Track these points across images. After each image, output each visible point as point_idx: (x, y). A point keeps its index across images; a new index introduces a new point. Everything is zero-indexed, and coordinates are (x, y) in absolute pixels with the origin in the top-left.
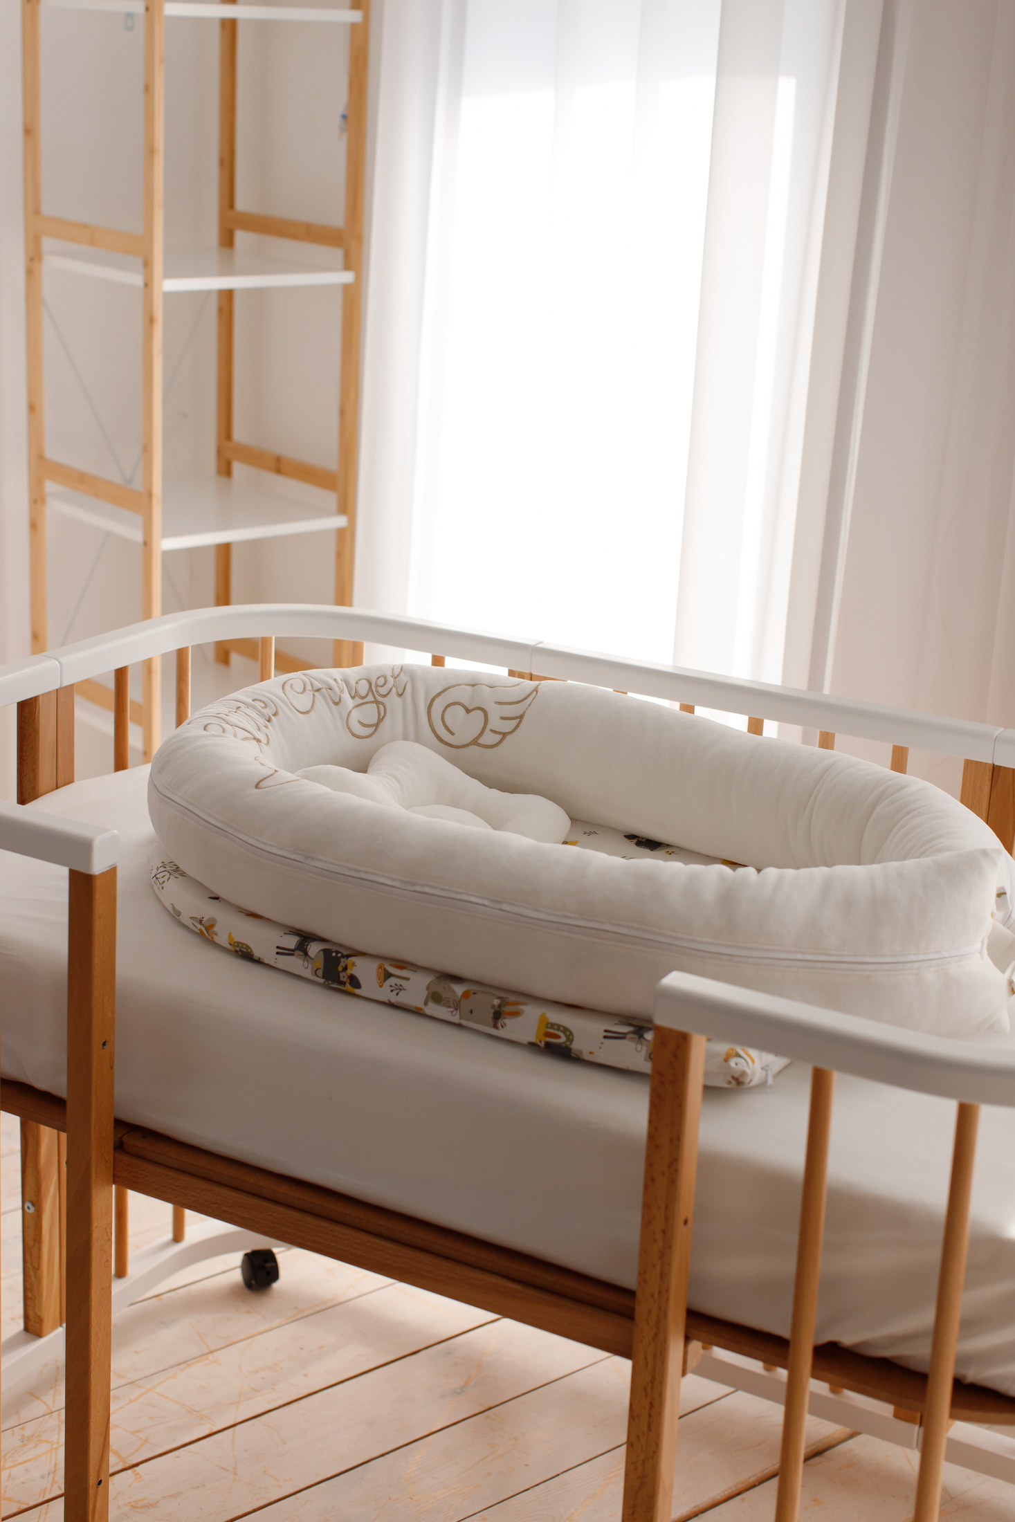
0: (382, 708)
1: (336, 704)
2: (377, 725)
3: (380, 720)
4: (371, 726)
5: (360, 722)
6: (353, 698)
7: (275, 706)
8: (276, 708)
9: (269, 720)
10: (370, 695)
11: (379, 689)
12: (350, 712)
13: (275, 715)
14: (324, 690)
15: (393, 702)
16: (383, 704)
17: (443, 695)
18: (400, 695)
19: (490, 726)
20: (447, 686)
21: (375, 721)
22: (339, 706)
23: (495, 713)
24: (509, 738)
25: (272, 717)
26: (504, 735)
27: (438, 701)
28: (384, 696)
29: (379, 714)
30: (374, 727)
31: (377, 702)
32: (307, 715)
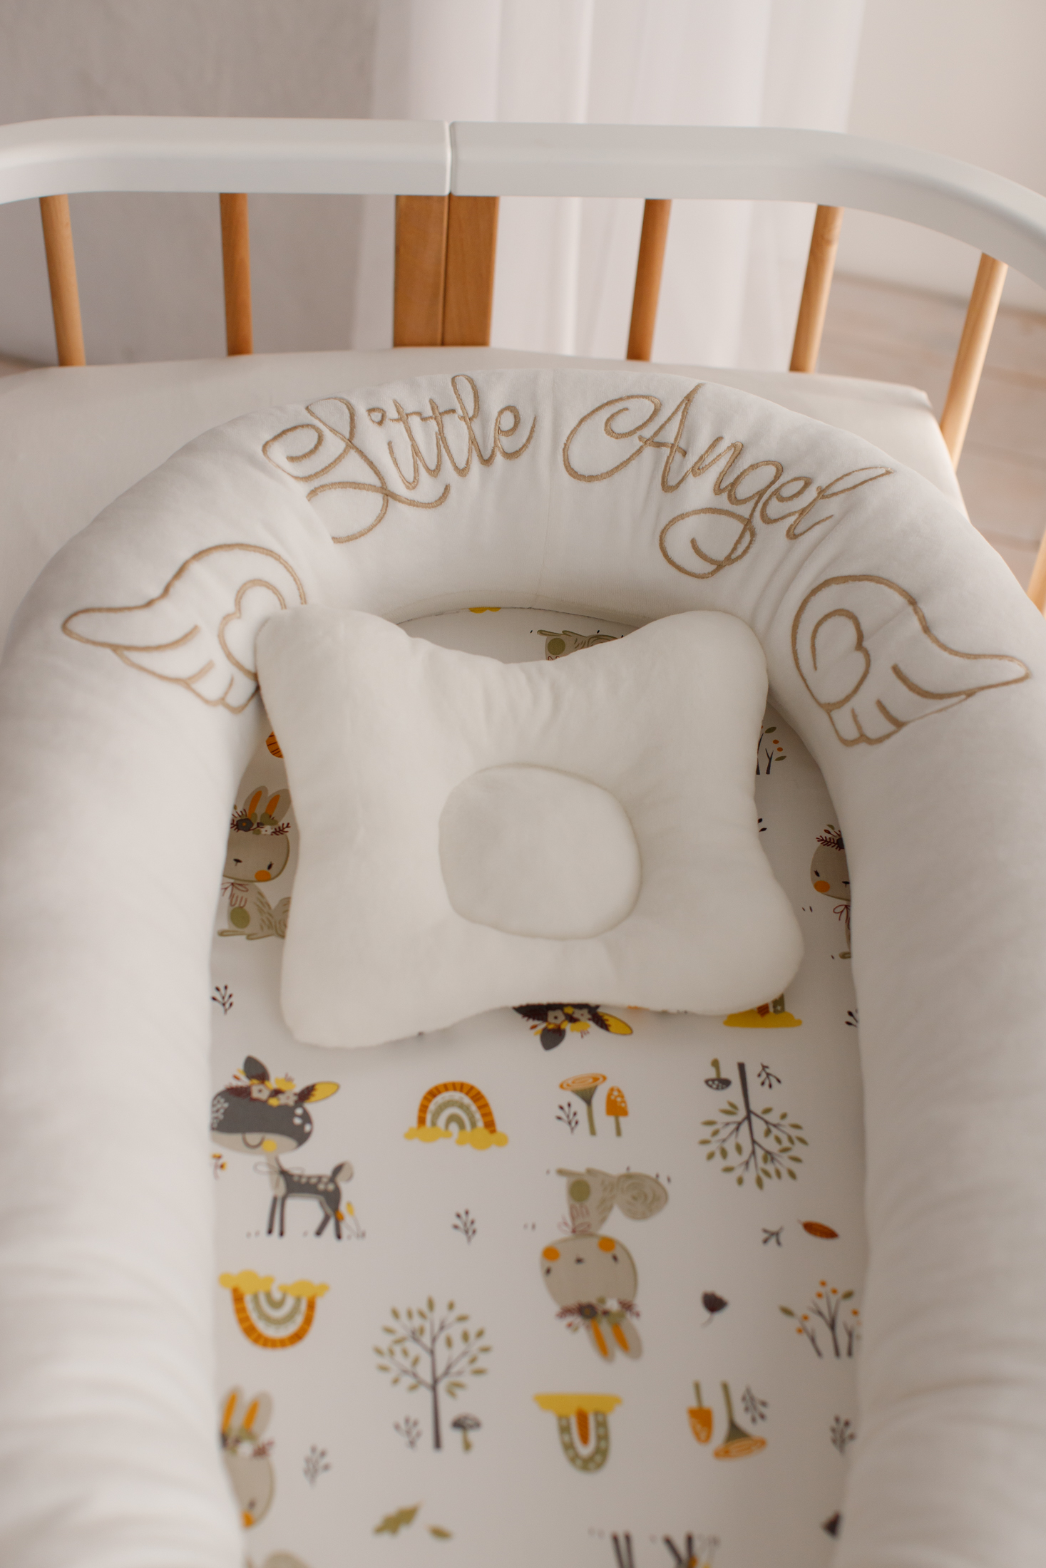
0: (747, 537)
1: (666, 487)
2: (719, 566)
3: (730, 560)
4: (712, 561)
5: (693, 542)
6: (718, 490)
7: (529, 440)
8: (525, 446)
9: (487, 462)
10: (751, 504)
11: (774, 501)
12: (682, 516)
13: (511, 456)
14: (666, 451)
15: (772, 539)
16: (753, 535)
17: (851, 584)
18: (792, 535)
19: (853, 702)
20: (874, 573)
21: (720, 555)
22: (669, 495)
23: (881, 684)
24: (863, 746)
25: (499, 458)
26: (863, 738)
27: (834, 589)
28: (767, 520)
29: (735, 549)
30: (714, 567)
31: (748, 524)
32: (583, 485)
